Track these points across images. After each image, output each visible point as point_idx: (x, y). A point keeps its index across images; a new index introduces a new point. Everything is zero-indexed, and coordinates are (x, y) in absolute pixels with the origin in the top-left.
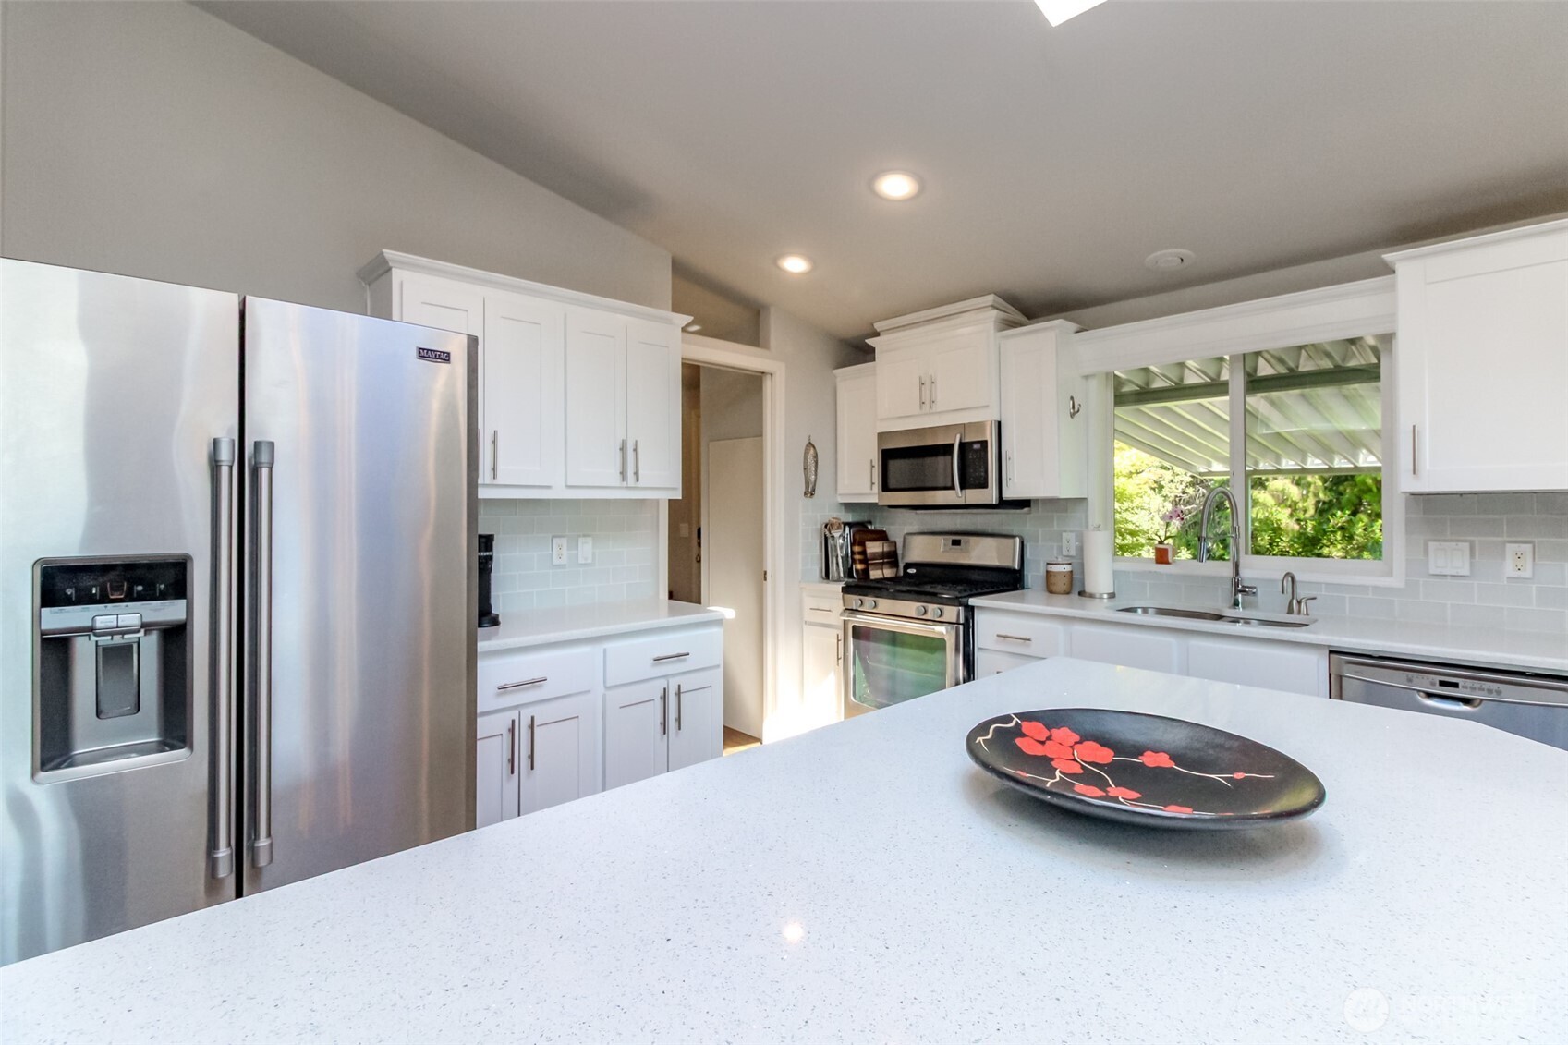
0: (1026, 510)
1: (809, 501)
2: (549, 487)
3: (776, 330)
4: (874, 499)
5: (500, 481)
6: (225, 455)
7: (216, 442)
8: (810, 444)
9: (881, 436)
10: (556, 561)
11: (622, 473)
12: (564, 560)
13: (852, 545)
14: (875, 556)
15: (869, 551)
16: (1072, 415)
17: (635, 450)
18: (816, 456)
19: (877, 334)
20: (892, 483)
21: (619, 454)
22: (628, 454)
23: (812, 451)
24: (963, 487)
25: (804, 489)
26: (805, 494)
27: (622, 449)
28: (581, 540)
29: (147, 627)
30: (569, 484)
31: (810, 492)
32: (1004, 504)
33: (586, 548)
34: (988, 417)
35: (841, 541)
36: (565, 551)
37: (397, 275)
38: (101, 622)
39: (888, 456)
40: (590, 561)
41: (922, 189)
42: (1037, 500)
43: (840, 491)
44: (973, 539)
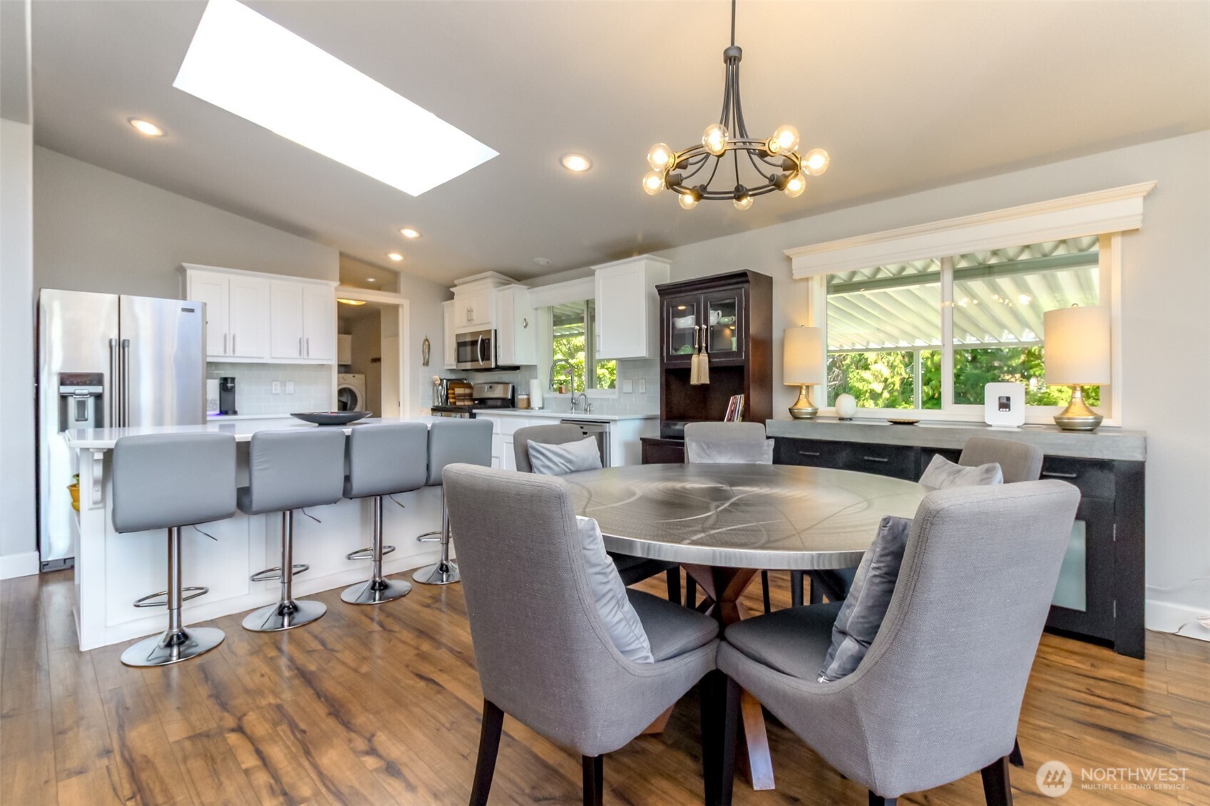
0: (518, 371)
1: (426, 368)
2: (262, 358)
3: (404, 284)
4: (455, 368)
5: (236, 355)
6: (114, 343)
7: (111, 341)
8: (427, 340)
9: (458, 336)
10: (274, 391)
11: (300, 352)
12: (278, 392)
13: (447, 390)
14: (460, 395)
15: (456, 392)
16: (525, 327)
17: (307, 342)
18: (429, 345)
19: (455, 286)
20: (461, 360)
21: (298, 344)
22: (303, 345)
23: (427, 343)
24: (482, 360)
25: (423, 362)
26: (424, 364)
27: (300, 342)
28: (287, 383)
29: (91, 394)
30: (273, 356)
31: (426, 363)
32: (498, 368)
33: (290, 387)
34: (493, 327)
35: (440, 387)
36: (279, 387)
37: (189, 273)
38: (77, 392)
39: (461, 345)
40: (292, 392)
41: (421, 235)
42: (522, 366)
43: (446, 363)
44: (496, 385)
